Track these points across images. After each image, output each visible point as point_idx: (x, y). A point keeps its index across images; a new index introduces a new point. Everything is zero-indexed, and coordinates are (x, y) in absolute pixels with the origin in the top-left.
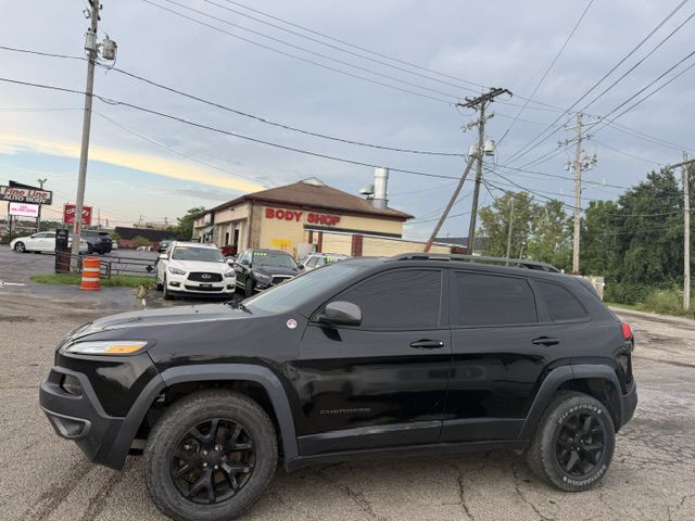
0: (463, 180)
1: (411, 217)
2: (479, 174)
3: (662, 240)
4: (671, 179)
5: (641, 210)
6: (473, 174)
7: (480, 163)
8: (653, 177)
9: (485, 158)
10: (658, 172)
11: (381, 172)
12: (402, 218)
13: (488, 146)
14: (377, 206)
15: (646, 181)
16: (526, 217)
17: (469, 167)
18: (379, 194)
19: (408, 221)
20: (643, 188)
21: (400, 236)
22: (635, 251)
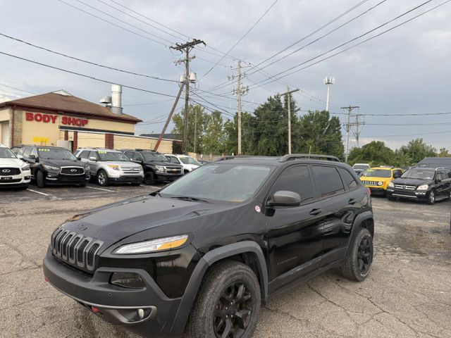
0: (178, 98)
1: (141, 121)
2: (187, 95)
3: (276, 135)
4: (279, 101)
5: (266, 118)
6: (183, 95)
7: (188, 87)
8: (270, 100)
9: (190, 84)
10: (273, 97)
11: (116, 88)
12: (134, 121)
13: (192, 77)
14: (115, 112)
15: (268, 102)
16: (201, 122)
17: (181, 90)
18: (115, 103)
19: (138, 124)
20: (266, 105)
21: (133, 134)
22: (263, 141)
